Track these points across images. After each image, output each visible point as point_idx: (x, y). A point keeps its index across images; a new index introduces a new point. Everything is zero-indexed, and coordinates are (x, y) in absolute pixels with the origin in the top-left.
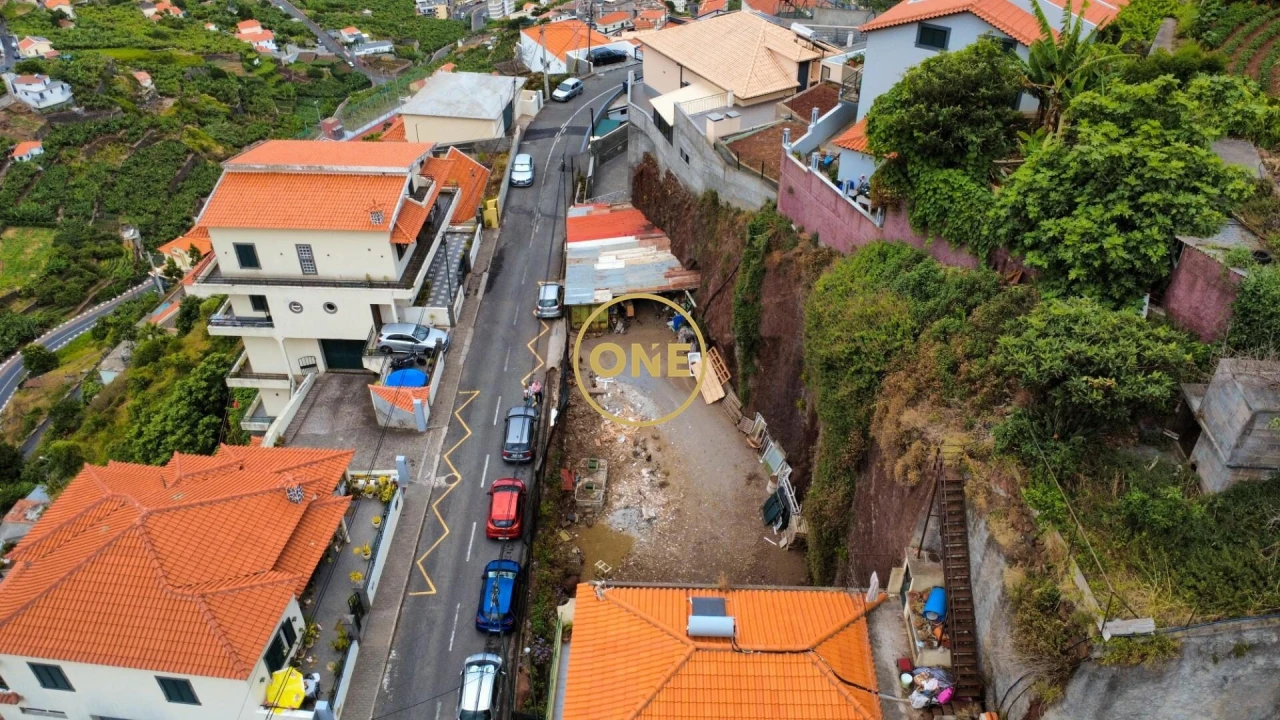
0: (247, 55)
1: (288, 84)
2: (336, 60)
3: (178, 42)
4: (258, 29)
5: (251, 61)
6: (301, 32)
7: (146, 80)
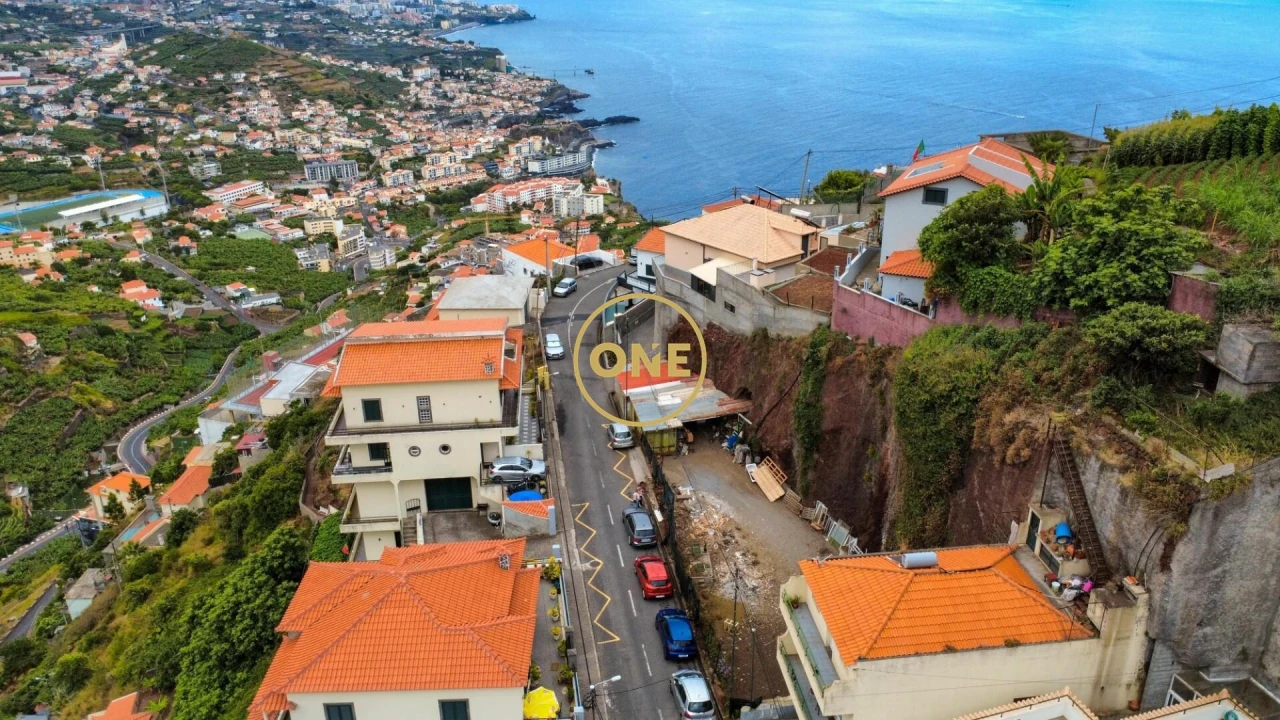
0: (133, 314)
1: (176, 339)
2: (223, 314)
3: (61, 304)
4: (144, 289)
5: (138, 318)
6: (187, 289)
7: (31, 341)
